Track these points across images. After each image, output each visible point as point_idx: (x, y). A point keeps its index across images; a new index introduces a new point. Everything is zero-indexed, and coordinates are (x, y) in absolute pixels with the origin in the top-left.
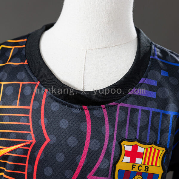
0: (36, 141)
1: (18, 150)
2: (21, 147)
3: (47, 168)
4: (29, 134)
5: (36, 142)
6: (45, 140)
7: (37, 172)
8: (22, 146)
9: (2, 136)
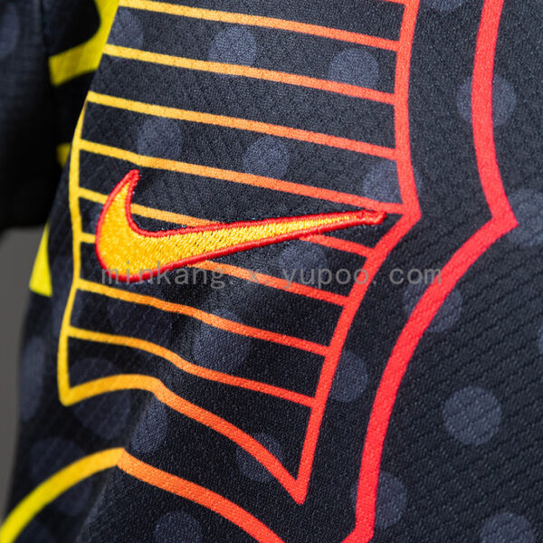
0: (425, 214)
1: (289, 253)
2: (318, 238)
3: (470, 392)
4: (378, 159)
5: (421, 222)
6: (484, 214)
7: (397, 410)
8: (326, 232)
9: (185, 146)
